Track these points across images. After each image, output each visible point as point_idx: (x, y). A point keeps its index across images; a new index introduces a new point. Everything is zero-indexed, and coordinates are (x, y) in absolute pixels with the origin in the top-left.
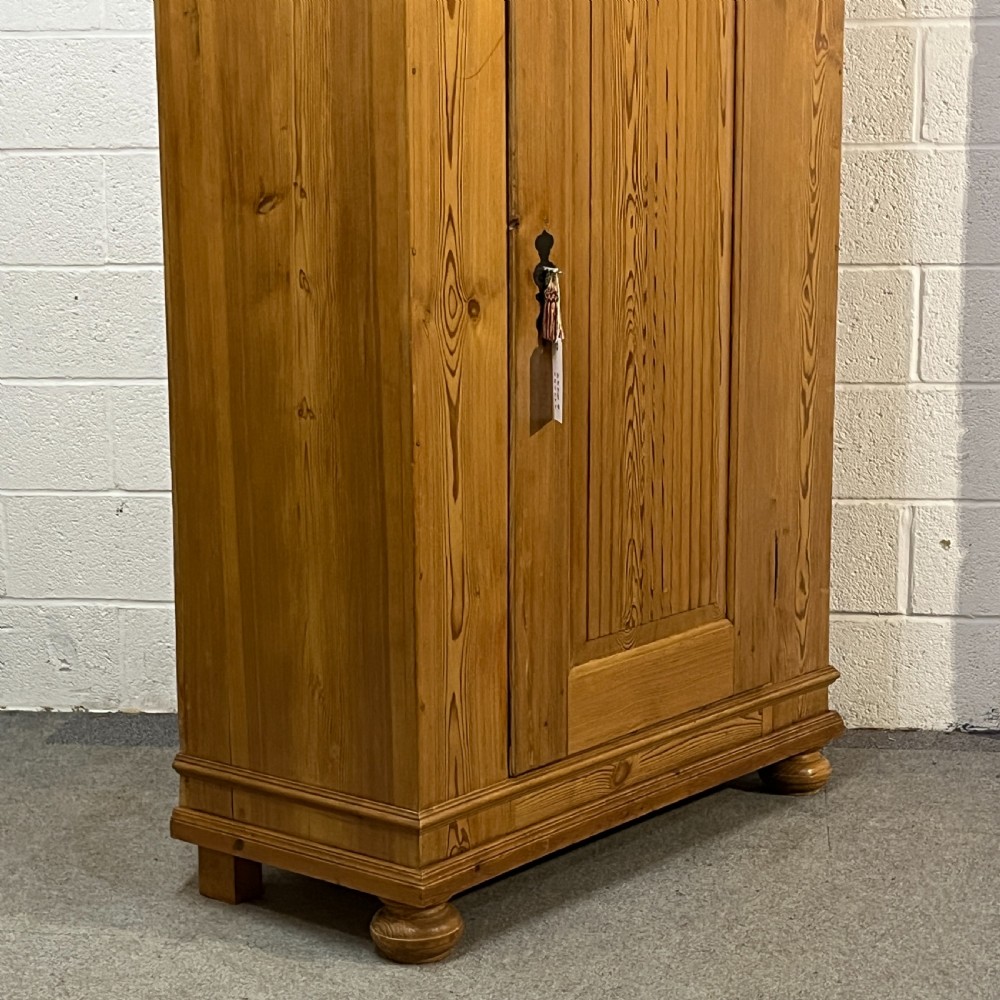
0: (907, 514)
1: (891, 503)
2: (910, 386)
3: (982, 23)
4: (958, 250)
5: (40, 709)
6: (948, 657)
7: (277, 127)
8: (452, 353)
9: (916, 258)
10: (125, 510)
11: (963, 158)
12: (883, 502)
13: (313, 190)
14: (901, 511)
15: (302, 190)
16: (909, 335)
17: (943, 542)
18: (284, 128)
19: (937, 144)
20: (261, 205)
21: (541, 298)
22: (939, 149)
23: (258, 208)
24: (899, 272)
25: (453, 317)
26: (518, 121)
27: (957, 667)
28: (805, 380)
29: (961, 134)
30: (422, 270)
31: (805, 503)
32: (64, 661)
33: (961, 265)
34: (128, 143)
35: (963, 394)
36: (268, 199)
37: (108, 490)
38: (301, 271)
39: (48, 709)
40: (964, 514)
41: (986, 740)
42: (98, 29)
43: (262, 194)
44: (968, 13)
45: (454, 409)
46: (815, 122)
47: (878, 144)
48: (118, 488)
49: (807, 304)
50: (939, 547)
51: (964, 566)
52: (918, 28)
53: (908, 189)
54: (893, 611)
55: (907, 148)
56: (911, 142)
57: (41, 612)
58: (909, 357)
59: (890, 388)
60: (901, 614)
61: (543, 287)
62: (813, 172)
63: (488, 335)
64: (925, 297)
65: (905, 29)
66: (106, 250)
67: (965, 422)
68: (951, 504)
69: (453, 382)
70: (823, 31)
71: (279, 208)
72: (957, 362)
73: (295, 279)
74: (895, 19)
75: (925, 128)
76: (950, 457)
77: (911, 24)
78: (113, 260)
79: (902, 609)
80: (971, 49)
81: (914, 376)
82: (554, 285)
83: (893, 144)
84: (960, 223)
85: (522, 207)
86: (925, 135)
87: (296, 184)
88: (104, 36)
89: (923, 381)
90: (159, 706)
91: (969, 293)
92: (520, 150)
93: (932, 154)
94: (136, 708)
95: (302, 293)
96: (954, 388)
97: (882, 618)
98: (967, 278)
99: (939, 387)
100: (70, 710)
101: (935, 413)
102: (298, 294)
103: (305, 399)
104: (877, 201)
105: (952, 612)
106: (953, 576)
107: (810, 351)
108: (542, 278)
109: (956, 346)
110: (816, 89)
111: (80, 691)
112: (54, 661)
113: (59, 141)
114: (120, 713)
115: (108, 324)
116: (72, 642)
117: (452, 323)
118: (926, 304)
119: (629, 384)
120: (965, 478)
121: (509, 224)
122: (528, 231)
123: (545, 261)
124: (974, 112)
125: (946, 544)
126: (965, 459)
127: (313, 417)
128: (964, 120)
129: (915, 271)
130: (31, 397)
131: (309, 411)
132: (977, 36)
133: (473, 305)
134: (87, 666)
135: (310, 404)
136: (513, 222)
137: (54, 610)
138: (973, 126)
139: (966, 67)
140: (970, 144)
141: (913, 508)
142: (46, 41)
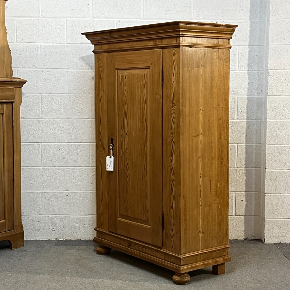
0: (235, 195)
1: (231, 192)
2: (235, 168)
3: (249, 96)
4: (245, 141)
5: (47, 239)
6: (243, 224)
9: (236, 142)
10: (69, 195)
11: (245, 123)
16: (235, 158)
17: (242, 200)
22: (241, 121)
24: (233, 145)
27: (245, 226)
29: (245, 118)
32: (53, 229)
33: (245, 144)
34: (72, 117)
35: (246, 170)
37: (65, 191)
39: (49, 239)
40: (246, 195)
41: (251, 241)
42: (66, 93)
44: (246, 94)
48: (67, 190)
50: (241, 201)
51: (246, 205)
52: (236, 97)
53: (234, 128)
54: (232, 215)
56: (235, 119)
57: (49, 218)
58: (235, 162)
59: (231, 169)
60: (233, 215)
64: (238, 151)
65: (234, 97)
66: (66, 139)
67: (246, 176)
68: (243, 192)
72: (244, 164)
74: (232, 95)
75: (238, 117)
76: (243, 183)
78: (68, 142)
79: (234, 214)
80: (247, 101)
81: (236, 166)
83: (232, 119)
84: (245, 135)
86: (238, 118)
88: (68, 95)
89: (238, 167)
90: (75, 238)
91: (247, 150)
93: (239, 122)
94: (69, 239)
96: (244, 169)
98: (246, 146)
99: (241, 169)
100: (54, 239)
101: (240, 174)
105: (244, 215)
106: (244, 207)
109: (244, 160)
111: (57, 235)
112: (51, 228)
113: (57, 116)
114: (66, 240)
115: (66, 155)
116: (55, 224)
118: (238, 152)
119: (127, 169)
120: (246, 187)
124: (247, 114)
125: (242, 201)
126: (246, 183)
128: (246, 115)
129: (236, 145)
130: (48, 171)
132: (248, 99)
134: (59, 230)
137: (51, 217)
138: (247, 116)
139: (246, 104)
140: (247, 120)
141: (236, 193)
142: (55, 96)
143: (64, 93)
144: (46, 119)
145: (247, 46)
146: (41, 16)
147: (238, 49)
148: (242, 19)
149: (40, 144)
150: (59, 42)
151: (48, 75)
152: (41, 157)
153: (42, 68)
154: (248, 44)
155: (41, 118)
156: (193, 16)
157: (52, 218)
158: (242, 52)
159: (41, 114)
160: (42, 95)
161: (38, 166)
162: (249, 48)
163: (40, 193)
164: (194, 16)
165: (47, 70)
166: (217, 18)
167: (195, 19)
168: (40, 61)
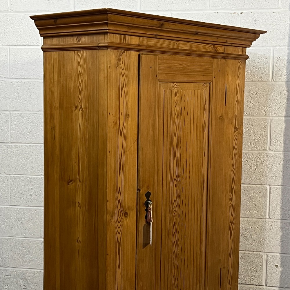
0: (265, 256)
1: (260, 253)
2: (266, 220)
3: (287, 118)
4: (280, 181)
7: (74, 162)
8: (119, 228)
9: (268, 183)
11: (282, 156)
12: (258, 253)
13: (82, 180)
14: (264, 256)
15: (79, 180)
16: (266, 205)
17: (276, 265)
18: (76, 163)
19: (275, 151)
20: (69, 183)
21: (147, 210)
22: (275, 153)
23: (68, 184)
24: (264, 187)
25: (119, 218)
26: (140, 162)
28: (230, 224)
29: (282, 149)
30: (110, 205)
31: (230, 259)
32: (25, 286)
33: (281, 186)
35: (282, 223)
36: (71, 181)
37: (39, 238)
38: (79, 202)
40: (282, 257)
42: (41, 111)
43: (69, 179)
44: (284, 115)
45: (119, 243)
46: (234, 151)
47: (257, 151)
48: (41, 238)
49: (231, 202)
50: (275, 266)
51: (282, 273)
52: (269, 119)
53: (266, 163)
54: (261, 285)
55: (266, 152)
56: (267, 150)
57: (19, 272)
58: (266, 211)
59: (260, 220)
60: (263, 286)
61: (147, 207)
62: (233, 166)
63: (130, 222)
64: (271, 194)
65: (265, 119)
66: (41, 171)
67: (282, 231)
68: (278, 254)
69: (119, 236)
70: (237, 126)
71: (73, 184)
72: (280, 213)
73: (77, 204)
74: (262, 116)
75: (271, 147)
76: (278, 241)
77: (267, 118)
79: (264, 284)
80: (284, 125)
81: (267, 217)
82: (150, 207)
83: (262, 151)
84: (281, 174)
85: (141, 186)
86: (271, 149)
87: (78, 178)
89: (270, 219)
91: (283, 194)
92: (141, 170)
93: (273, 154)
95: (79, 208)
96: (279, 221)
97: (258, 286)
98: (283, 189)
99: (275, 220)
101: (274, 228)
102: (78, 208)
103: (78, 238)
104: (257, 167)
105: (278, 286)
106: (279, 275)
107: (232, 215)
108: (147, 204)
109: (280, 209)
110: (234, 142)
112: (22, 286)
113: (29, 141)
116: (27, 281)
117: (119, 220)
118: (271, 196)
119: (174, 231)
120: (282, 247)
121: (137, 190)
122: (143, 192)
123: (148, 200)
124: (285, 143)
125: (277, 266)
126: (282, 242)
127: (80, 243)
128: (282, 145)
129: (268, 187)
130: (19, 211)
131: (79, 241)
132: (286, 122)
133: (126, 214)
134: (31, 288)
135: (80, 239)
136: (138, 190)
137: (23, 271)
138: (285, 147)
139: (283, 130)
140: (284, 152)
141: (267, 255)
142: (27, 114)
143: (38, 110)
144: (16, 144)
145: (286, 47)
146: (9, 10)
147: (272, 51)
148: (278, 8)
149: (8, 176)
150: (33, 45)
151: (19, 87)
152: (9, 193)
153: (10, 78)
154: (287, 44)
155: (10, 143)
156: (208, 6)
157: (22, 273)
158: (278, 55)
159: (10, 137)
160: (11, 112)
161: (5, 204)
162: (288, 49)
163: (9, 239)
164: (210, 6)
165: (17, 80)
166: (243, 8)
167: (211, 9)
168: (9, 68)
